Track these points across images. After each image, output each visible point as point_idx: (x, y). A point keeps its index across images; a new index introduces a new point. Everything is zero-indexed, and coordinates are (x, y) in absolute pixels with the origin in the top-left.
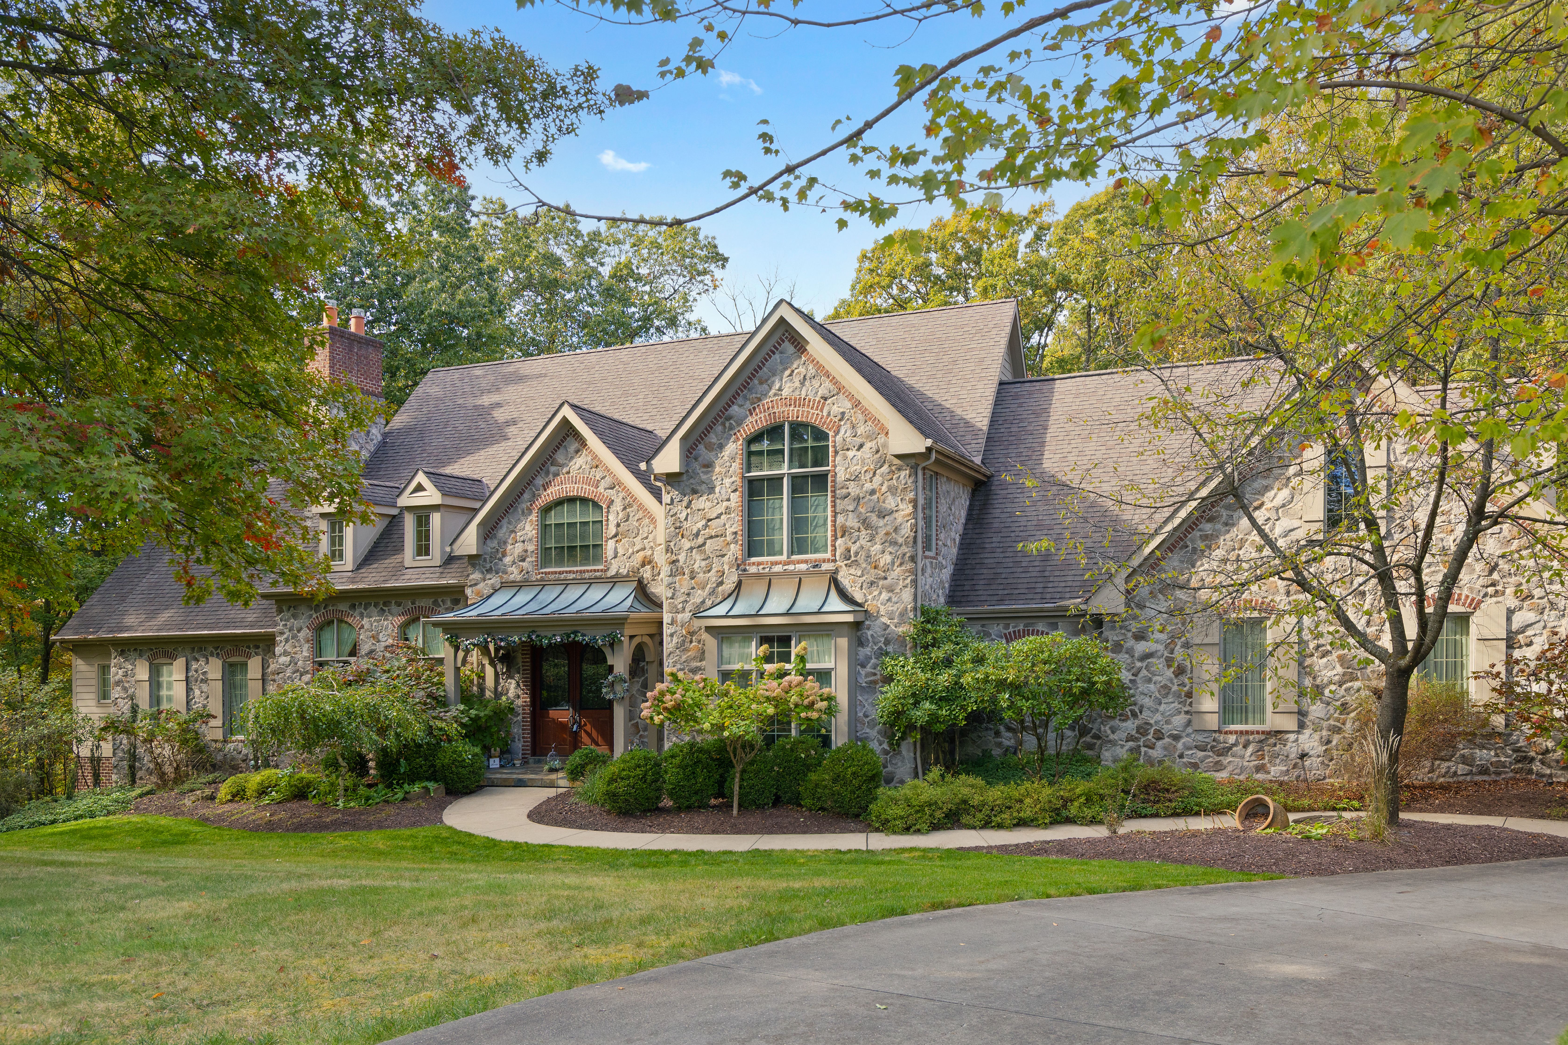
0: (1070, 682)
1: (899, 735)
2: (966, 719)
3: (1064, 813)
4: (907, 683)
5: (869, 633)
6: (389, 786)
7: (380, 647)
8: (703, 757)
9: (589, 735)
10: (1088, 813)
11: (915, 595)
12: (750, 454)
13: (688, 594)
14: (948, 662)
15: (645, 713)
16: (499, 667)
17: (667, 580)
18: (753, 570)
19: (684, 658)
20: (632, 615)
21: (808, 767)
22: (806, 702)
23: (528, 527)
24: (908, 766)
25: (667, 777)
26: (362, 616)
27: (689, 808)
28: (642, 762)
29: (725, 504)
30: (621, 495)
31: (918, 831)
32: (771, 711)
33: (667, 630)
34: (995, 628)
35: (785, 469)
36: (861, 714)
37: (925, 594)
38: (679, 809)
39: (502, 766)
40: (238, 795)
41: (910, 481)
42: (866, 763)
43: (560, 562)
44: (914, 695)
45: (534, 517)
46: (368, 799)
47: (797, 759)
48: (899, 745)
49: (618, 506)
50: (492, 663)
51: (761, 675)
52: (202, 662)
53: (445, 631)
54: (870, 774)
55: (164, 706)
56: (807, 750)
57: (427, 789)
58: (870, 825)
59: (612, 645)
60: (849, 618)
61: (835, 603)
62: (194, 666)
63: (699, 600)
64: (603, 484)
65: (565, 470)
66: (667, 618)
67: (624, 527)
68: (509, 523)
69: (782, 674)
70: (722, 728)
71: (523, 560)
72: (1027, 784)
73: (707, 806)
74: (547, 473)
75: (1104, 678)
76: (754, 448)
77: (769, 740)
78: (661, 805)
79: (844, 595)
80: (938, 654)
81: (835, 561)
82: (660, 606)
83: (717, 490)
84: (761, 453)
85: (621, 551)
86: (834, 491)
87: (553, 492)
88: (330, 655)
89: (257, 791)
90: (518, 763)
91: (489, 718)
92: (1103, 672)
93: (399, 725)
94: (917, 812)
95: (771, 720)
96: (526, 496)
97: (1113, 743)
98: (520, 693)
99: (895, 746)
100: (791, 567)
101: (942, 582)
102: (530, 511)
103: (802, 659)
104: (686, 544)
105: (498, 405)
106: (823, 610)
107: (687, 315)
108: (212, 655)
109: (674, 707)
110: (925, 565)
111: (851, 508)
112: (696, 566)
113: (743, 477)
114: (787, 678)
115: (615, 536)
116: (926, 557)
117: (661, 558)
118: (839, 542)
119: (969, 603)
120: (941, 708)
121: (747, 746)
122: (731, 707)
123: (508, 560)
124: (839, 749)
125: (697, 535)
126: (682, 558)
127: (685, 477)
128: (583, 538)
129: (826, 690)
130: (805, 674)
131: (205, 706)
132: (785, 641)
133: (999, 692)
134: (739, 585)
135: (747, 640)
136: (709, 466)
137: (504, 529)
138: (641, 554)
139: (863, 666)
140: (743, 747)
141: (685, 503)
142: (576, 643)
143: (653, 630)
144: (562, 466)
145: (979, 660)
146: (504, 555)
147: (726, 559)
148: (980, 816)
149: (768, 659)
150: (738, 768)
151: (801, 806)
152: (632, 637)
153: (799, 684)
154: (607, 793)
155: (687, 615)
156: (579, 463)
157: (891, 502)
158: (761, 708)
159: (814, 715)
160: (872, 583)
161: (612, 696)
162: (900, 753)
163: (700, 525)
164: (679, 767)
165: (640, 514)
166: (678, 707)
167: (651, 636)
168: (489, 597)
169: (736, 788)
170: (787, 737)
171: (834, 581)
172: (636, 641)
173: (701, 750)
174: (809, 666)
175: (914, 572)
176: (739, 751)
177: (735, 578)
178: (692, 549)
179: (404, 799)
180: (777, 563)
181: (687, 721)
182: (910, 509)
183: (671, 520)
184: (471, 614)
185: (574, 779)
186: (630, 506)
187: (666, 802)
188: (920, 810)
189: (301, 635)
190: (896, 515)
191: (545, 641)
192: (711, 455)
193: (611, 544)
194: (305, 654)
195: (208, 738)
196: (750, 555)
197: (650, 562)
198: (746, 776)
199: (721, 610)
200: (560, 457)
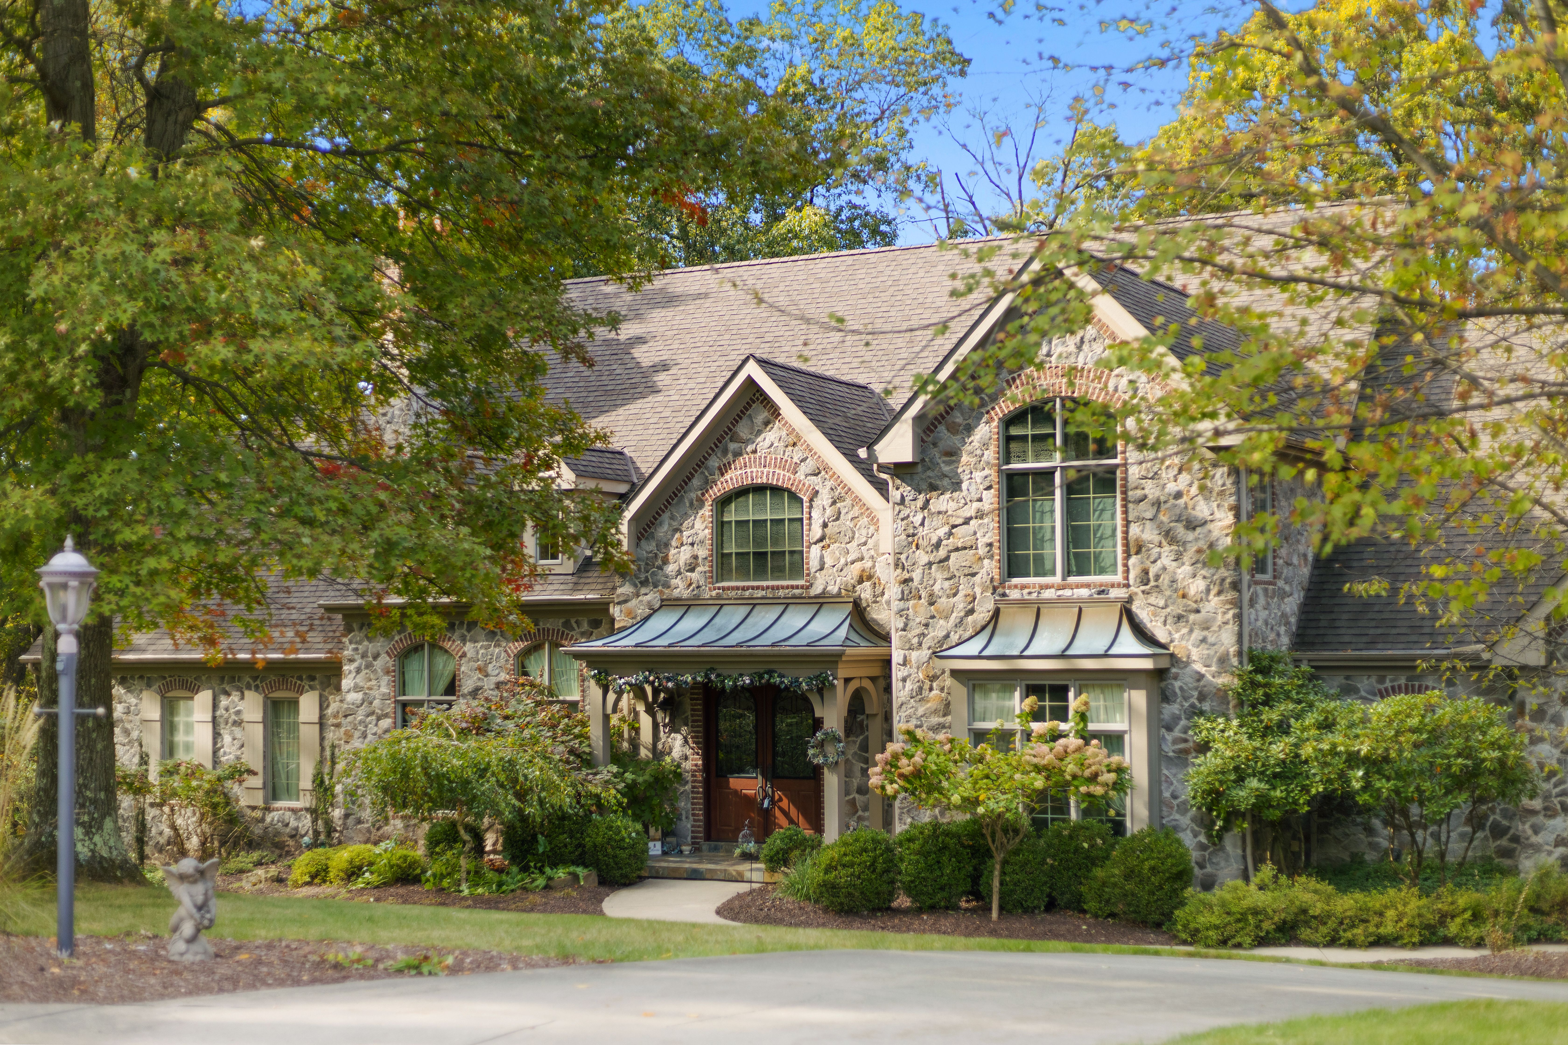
0: (1448, 757)
1: (1220, 823)
2: (1308, 803)
3: (1442, 932)
4: (1228, 753)
5: (1177, 684)
6: (525, 869)
7: (489, 684)
8: (951, 842)
9: (786, 814)
10: (1473, 932)
11: (1240, 636)
12: (1009, 439)
13: (927, 625)
14: (1283, 728)
15: (874, 781)
16: (660, 716)
17: (896, 605)
18: (1014, 594)
19: (921, 711)
20: (849, 651)
21: (1093, 860)
22: (1087, 773)
23: (699, 525)
24: (1235, 866)
25: (903, 867)
26: (464, 640)
27: (933, 909)
28: (870, 846)
29: (976, 505)
30: (829, 484)
31: (1239, 946)
32: (1039, 783)
33: (897, 673)
34: (1365, 683)
35: (1057, 460)
36: (1167, 794)
37: (1255, 634)
38: (920, 911)
39: (665, 853)
40: (319, 875)
41: (1229, 482)
42: (1169, 856)
43: (744, 574)
44: (1237, 769)
45: (706, 511)
46: (500, 885)
47: (1078, 850)
48: (1220, 837)
49: (824, 499)
50: (650, 710)
51: (1028, 736)
52: (235, 696)
53: (591, 665)
54: (1174, 870)
55: (181, 756)
56: (1091, 839)
57: (575, 877)
58: (1175, 937)
59: (820, 691)
60: (1147, 664)
61: (1128, 643)
62: (224, 702)
63: (942, 634)
64: (803, 469)
65: (750, 448)
66: (897, 657)
67: (832, 528)
68: (672, 518)
69: (1055, 736)
70: (977, 802)
71: (692, 570)
72: (1392, 892)
73: (957, 908)
74: (725, 452)
75: (1496, 754)
76: (1014, 431)
77: (1039, 825)
78: (895, 904)
79: (1141, 633)
80: (1271, 716)
81: (1127, 586)
82: (886, 638)
83: (964, 486)
84: (1024, 438)
85: (829, 562)
86: (1124, 493)
87: (733, 478)
88: (418, 692)
89: (346, 871)
90: (686, 849)
91: (649, 785)
92: (1494, 745)
93: (543, 789)
94: (1238, 921)
95: (1042, 795)
96: (696, 482)
97: (1537, 848)
98: (689, 752)
99: (1216, 840)
100: (1067, 593)
101: (1284, 615)
102: (701, 503)
103: (1083, 717)
104: (923, 557)
105: (640, 340)
106: (1110, 652)
107: (903, 155)
108: (249, 688)
109: (912, 773)
110: (1255, 594)
111: (1149, 515)
112: (937, 587)
113: (1000, 471)
114: (1062, 741)
115: (821, 539)
116: (1257, 583)
117: (886, 574)
118: (1133, 560)
119: (1325, 645)
120: (1274, 788)
121: (1011, 829)
122: (987, 777)
123: (671, 569)
124: (1134, 836)
125: (938, 545)
126: (917, 575)
127: (920, 468)
128: (775, 543)
129: (1115, 759)
130: (1086, 737)
131: (238, 758)
132: (1060, 692)
133: (1351, 768)
134: (996, 614)
135: (1009, 689)
136: (953, 454)
137: (666, 527)
138: (858, 566)
139: (1169, 729)
140: (1005, 831)
141: (920, 503)
142: (770, 687)
143: (875, 671)
144: (747, 442)
145: (1327, 725)
146: (666, 561)
147: (977, 579)
148: (1324, 930)
149: (1037, 715)
150: (999, 857)
151: (1084, 912)
152: (847, 681)
153: (1078, 749)
154: (824, 884)
155: (925, 653)
156: (771, 437)
157: (1202, 510)
158: (1026, 780)
159: (1098, 790)
160: (1179, 618)
161: (820, 760)
162: (1222, 849)
163: (942, 532)
164: (918, 853)
165: (856, 511)
166: (918, 774)
167: (873, 679)
168: (647, 619)
169: (996, 883)
170: (1064, 820)
171: (1127, 614)
172: (853, 686)
173: (947, 834)
174: (1091, 727)
175: (1237, 604)
176: (999, 834)
177: (991, 606)
178: (930, 564)
179: (547, 887)
180: (1047, 587)
181: (929, 793)
182: (1230, 518)
183: (901, 525)
184: (626, 643)
185: (772, 870)
186: (841, 499)
187: (903, 901)
188: (1242, 918)
189: (378, 664)
190: (1210, 526)
191: (729, 683)
192: (956, 440)
193: (815, 550)
194: (384, 690)
195: (243, 803)
196: (1011, 575)
197: (870, 578)
198: (1008, 869)
199: (973, 647)
200: (742, 430)
